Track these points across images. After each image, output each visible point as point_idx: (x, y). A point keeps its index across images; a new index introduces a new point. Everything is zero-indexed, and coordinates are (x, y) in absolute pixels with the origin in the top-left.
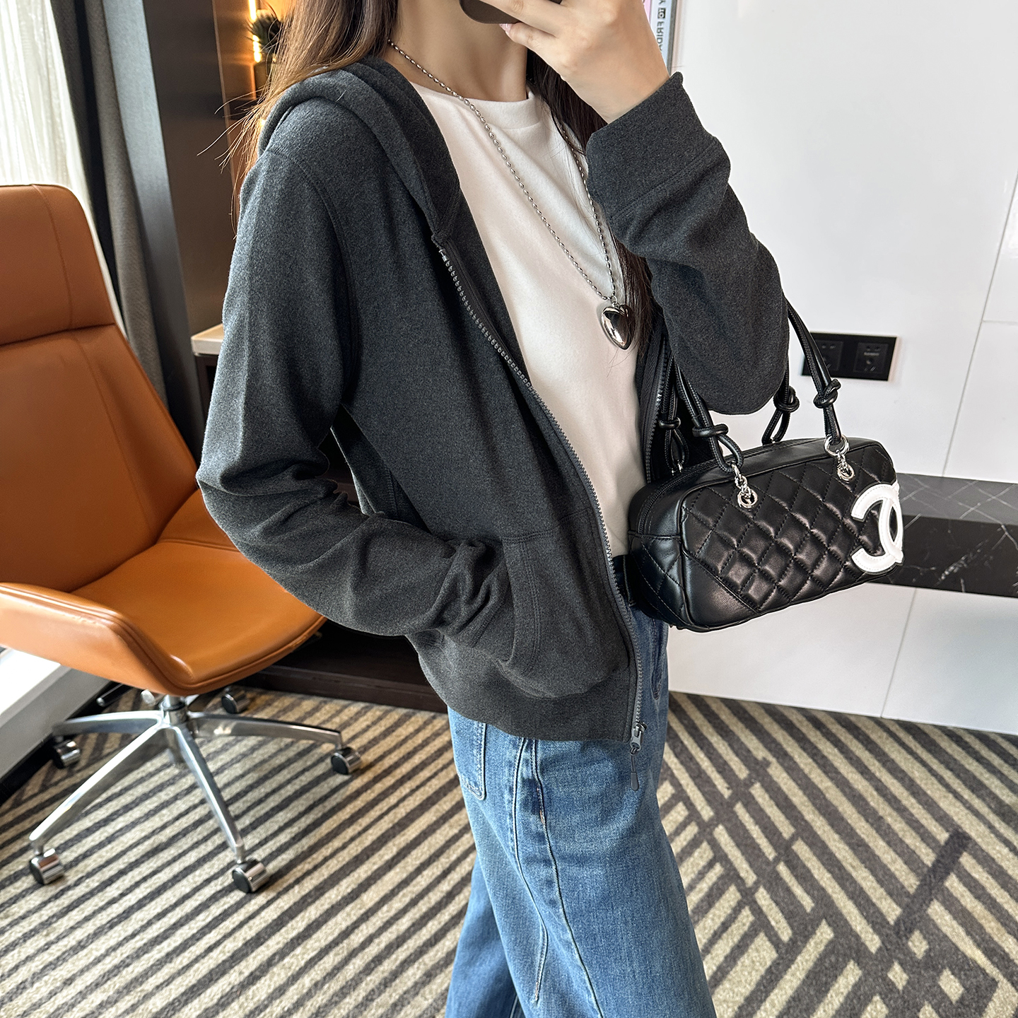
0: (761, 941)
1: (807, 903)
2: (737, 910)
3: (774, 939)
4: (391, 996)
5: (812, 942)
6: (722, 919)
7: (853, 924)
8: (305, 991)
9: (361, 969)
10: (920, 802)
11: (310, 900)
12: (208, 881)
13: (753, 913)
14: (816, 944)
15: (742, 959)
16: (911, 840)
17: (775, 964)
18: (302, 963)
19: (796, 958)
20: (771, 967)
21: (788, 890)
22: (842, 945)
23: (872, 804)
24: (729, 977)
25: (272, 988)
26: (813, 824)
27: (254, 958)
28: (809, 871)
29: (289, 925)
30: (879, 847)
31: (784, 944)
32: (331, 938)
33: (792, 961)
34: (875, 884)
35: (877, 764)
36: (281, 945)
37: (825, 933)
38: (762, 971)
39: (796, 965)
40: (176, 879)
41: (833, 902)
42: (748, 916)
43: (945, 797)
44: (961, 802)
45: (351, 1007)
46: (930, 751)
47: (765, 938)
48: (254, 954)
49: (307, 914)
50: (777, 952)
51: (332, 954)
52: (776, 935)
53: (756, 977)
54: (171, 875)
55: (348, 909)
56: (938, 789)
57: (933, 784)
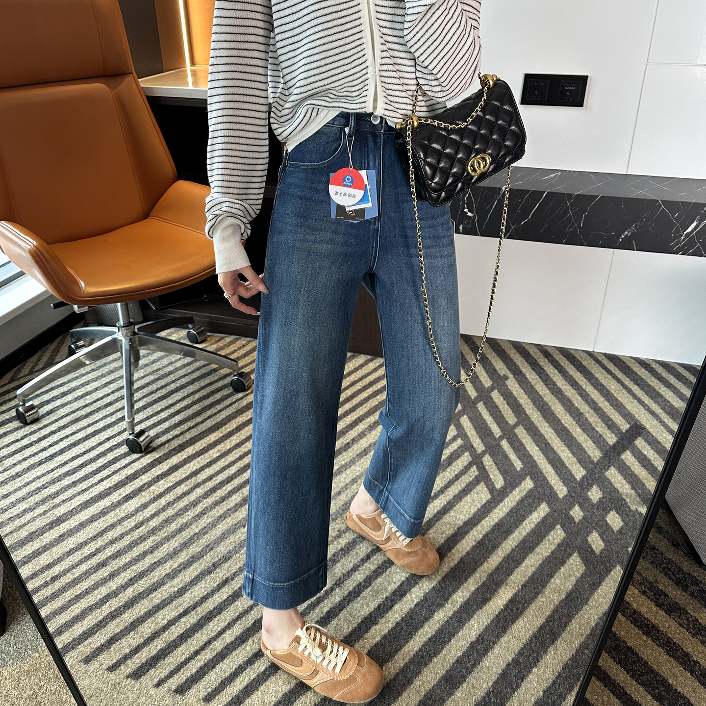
0: (482, 488)
1: (518, 465)
2: (467, 468)
3: (490, 487)
4: (218, 511)
5: (517, 490)
6: (456, 473)
7: (549, 479)
8: (161, 507)
9: (201, 494)
10: (612, 405)
11: (174, 453)
12: (108, 439)
13: (478, 470)
14: (520, 491)
15: (465, 498)
16: (601, 428)
17: (489, 502)
18: (162, 490)
19: (504, 499)
20: (485, 504)
21: (506, 457)
22: (539, 492)
23: (576, 405)
24: (455, 508)
25: (140, 504)
26: (531, 417)
27: (131, 485)
28: (523, 445)
29: (158, 467)
30: (577, 432)
31: (496, 490)
32: (184, 476)
33: (501, 501)
34: (570, 455)
35: (585, 380)
36: (150, 479)
37: (528, 484)
38: (479, 506)
39: (503, 504)
40: (87, 438)
41: (537, 464)
42: (474, 472)
43: (631, 402)
44: (643, 405)
45: (190, 518)
46: (624, 373)
47: (485, 486)
48: (131, 484)
49: (171, 461)
50: (491, 494)
51: (183, 486)
52: (493, 483)
53: (473, 510)
54: (85, 435)
55: (199, 459)
56: (627, 397)
57: (623, 394)
